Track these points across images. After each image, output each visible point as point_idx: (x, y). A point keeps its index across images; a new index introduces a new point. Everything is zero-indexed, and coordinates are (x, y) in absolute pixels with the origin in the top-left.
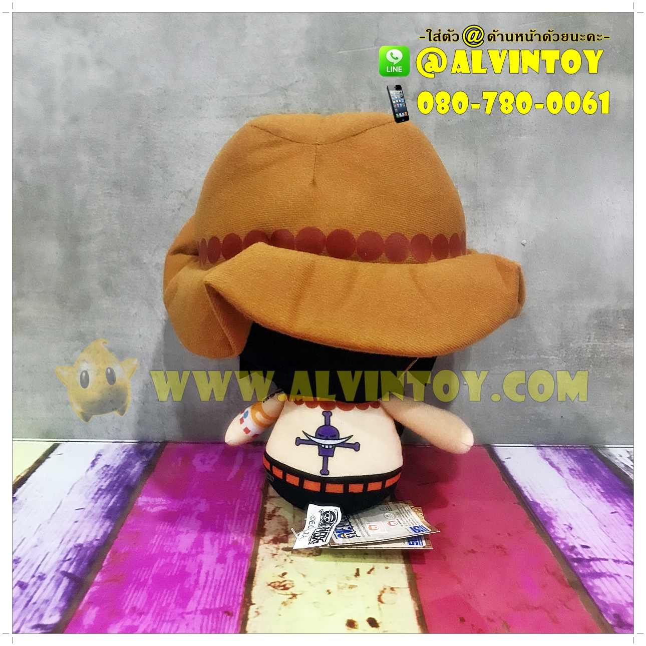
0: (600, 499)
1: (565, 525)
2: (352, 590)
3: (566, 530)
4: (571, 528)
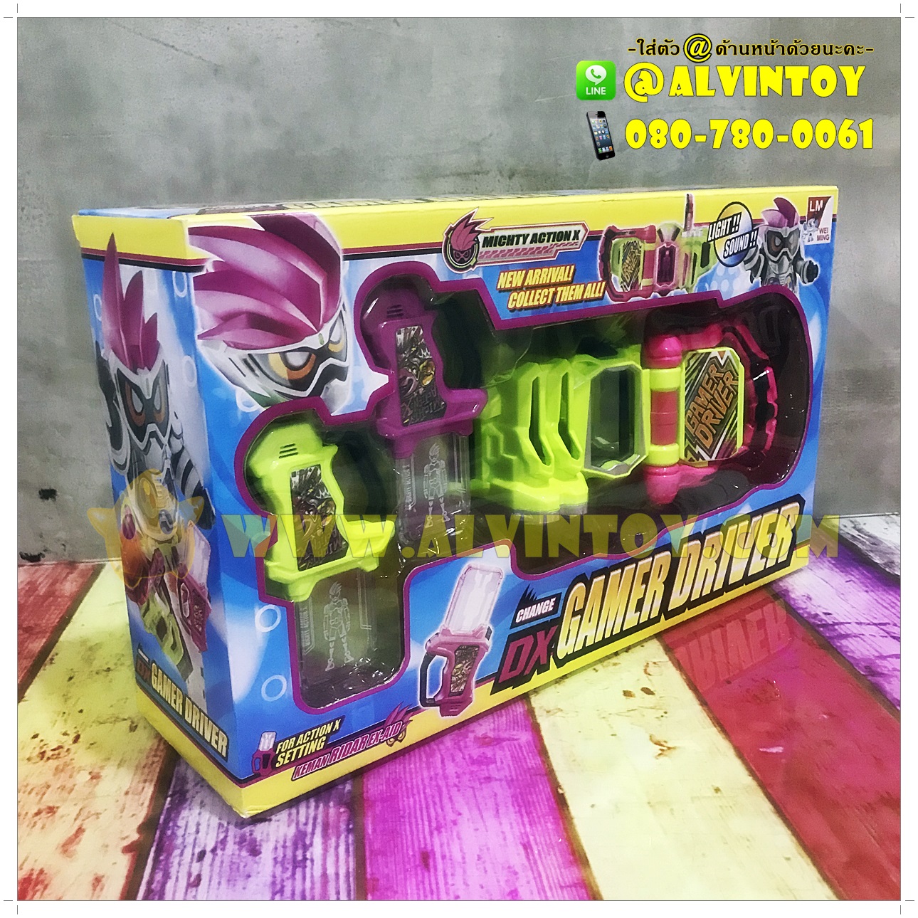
0: (833, 570)
1: (804, 596)
2: (617, 667)
3: (805, 600)
4: (810, 599)
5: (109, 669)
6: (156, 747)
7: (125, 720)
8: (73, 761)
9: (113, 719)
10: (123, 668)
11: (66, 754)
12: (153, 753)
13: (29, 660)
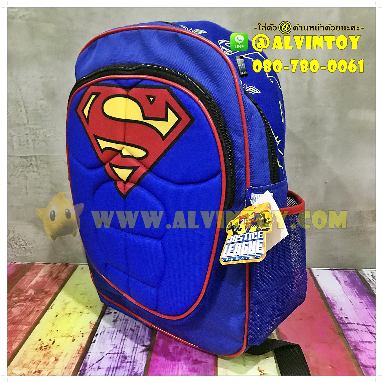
0: (356, 296)
3: (339, 310)
4: (342, 310)
5: (70, 314)
6: (79, 350)
7: (71, 336)
8: (50, 352)
9: (67, 336)
10: (75, 314)
11: (49, 348)
12: (78, 352)
13: (44, 306)
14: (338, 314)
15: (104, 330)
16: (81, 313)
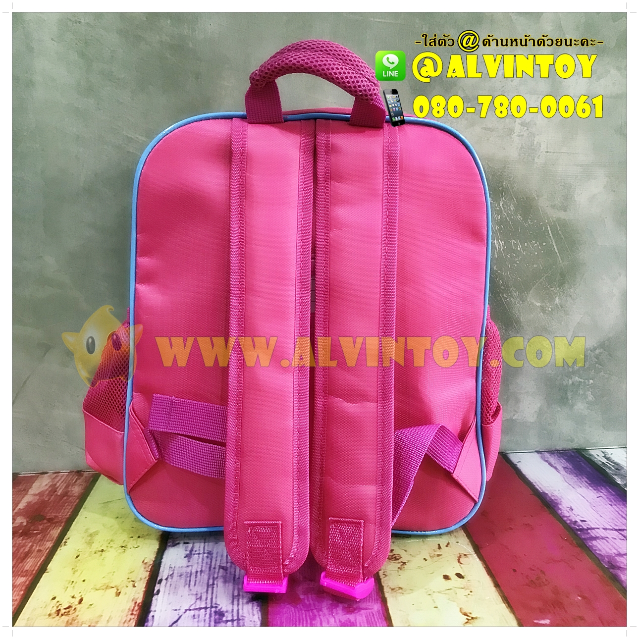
0: (588, 488)
1: (568, 507)
2: (440, 557)
4: (572, 510)
5: (102, 551)
6: (132, 609)
7: (113, 587)
8: (78, 617)
9: (105, 587)
10: (111, 550)
11: (74, 611)
12: (130, 612)
13: (50, 542)
14: (569, 517)
15: (171, 573)
16: (123, 548)
